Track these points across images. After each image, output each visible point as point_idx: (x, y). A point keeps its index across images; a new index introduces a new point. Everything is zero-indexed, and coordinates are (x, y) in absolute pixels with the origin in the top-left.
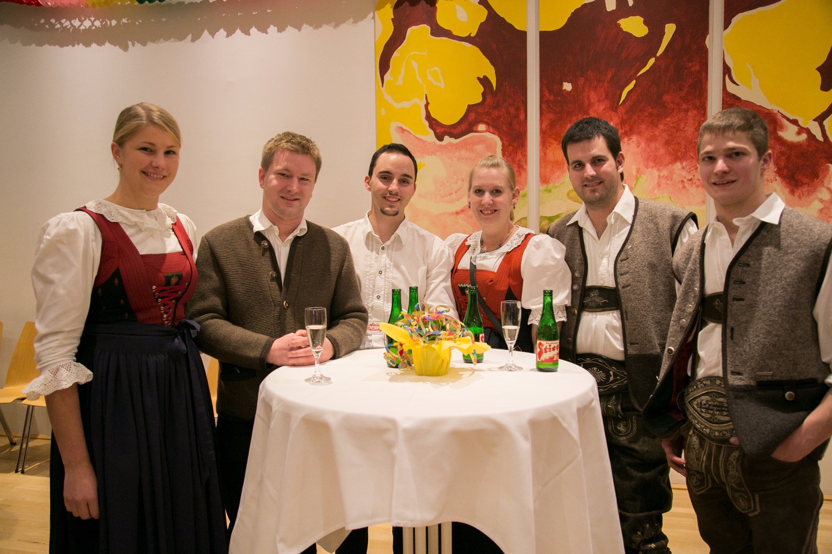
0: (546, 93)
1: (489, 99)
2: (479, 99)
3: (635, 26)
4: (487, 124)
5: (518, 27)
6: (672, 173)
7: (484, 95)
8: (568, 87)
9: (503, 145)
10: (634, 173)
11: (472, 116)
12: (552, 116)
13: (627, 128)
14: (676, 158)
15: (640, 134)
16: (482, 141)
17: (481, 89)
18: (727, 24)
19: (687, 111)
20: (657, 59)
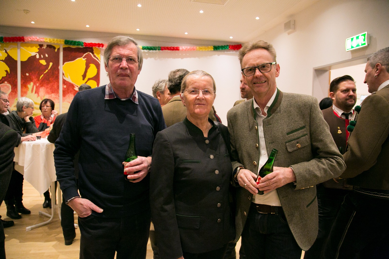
0: (22, 76)
1: (8, 76)
2: (5, 75)
3: (43, 62)
4: (7, 82)
5: (15, 59)
6: (52, 96)
7: (6, 74)
8: (27, 74)
9: (12, 87)
10: (43, 95)
11: (3, 79)
12: (24, 81)
13: (41, 85)
14: (53, 92)
15: (44, 86)
16: (6, 86)
17: (6, 73)
18: (63, 64)
19: (55, 82)
20: (48, 70)
